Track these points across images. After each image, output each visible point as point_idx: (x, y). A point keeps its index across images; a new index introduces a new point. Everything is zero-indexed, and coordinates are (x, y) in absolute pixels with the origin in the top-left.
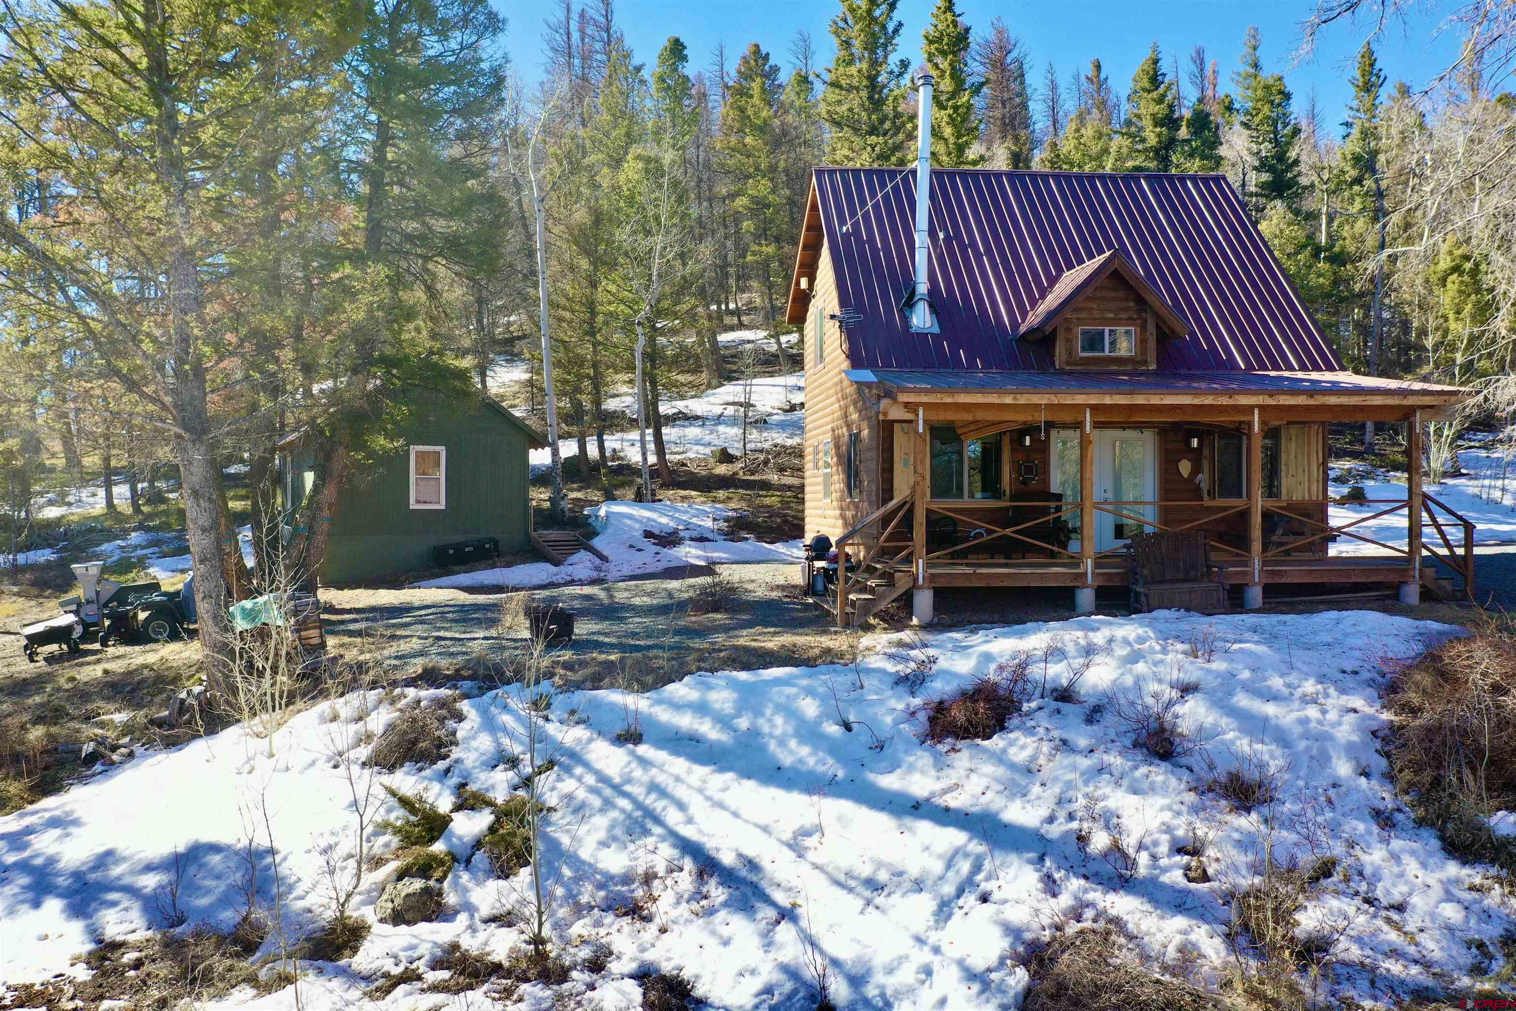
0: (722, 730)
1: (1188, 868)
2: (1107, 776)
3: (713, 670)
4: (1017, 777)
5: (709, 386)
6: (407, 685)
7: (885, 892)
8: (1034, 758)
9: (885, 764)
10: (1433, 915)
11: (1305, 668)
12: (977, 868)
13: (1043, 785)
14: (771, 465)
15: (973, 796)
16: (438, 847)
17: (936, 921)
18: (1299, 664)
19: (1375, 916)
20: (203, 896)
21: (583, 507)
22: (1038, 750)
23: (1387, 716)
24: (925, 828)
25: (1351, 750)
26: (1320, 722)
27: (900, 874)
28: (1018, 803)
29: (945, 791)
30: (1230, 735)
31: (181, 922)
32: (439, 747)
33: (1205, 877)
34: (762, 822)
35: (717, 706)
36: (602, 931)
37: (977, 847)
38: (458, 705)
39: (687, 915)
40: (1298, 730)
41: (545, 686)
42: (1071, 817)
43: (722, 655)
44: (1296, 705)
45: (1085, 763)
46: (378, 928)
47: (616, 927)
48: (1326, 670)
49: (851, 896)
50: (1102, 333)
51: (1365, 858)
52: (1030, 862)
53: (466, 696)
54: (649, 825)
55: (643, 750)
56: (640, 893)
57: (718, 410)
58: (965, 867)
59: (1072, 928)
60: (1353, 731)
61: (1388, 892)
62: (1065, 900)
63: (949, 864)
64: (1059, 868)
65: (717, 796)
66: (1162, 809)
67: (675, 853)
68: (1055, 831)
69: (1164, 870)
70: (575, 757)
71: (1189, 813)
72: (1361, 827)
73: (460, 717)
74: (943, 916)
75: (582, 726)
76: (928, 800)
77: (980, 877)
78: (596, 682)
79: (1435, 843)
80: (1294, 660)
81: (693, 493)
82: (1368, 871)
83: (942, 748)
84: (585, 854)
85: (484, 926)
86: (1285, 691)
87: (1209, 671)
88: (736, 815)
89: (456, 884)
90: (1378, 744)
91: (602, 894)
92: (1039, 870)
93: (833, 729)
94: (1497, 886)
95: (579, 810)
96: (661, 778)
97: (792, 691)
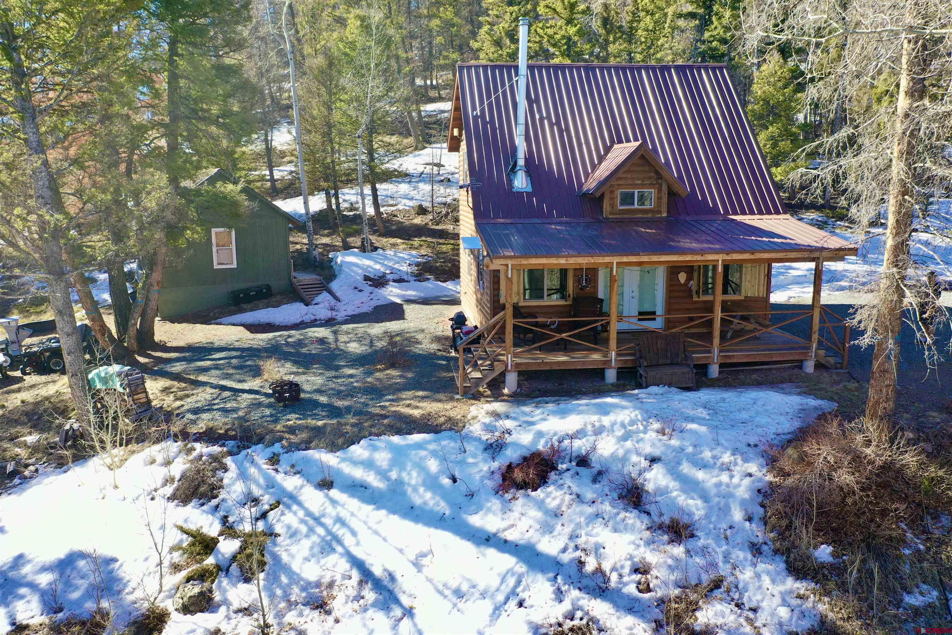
0: (380, 480)
1: (639, 583)
2: (601, 519)
3: (378, 435)
4: (549, 518)
5: (416, 149)
6: (196, 440)
7: (464, 600)
8: (559, 507)
9: (474, 507)
10: (773, 614)
11: (726, 444)
12: (518, 582)
13: (563, 525)
14: (449, 217)
15: (521, 533)
16: (210, 561)
17: (491, 621)
18: (723, 441)
19: (740, 616)
20: (74, 591)
21: (329, 252)
22: (563, 500)
23: (770, 478)
24: (492, 552)
25: (743, 503)
26: (728, 486)
27: (474, 587)
28: (547, 538)
29: (505, 530)
30: (675, 494)
31: (61, 610)
32: (213, 489)
33: (648, 590)
34: (399, 547)
35: (379, 463)
36: (303, 620)
37: (521, 568)
38: (224, 460)
39: (350, 612)
40: (714, 491)
41: (277, 448)
42: (577, 548)
43: (386, 421)
44: (716, 472)
45: (590, 510)
46: (175, 617)
47: (310, 617)
48: (739, 445)
49: (445, 600)
50: (633, 194)
51: (741, 577)
52: (549, 580)
53: (230, 453)
54: (334, 544)
55: (334, 493)
56: (325, 593)
57: (420, 169)
58: (511, 581)
59: (568, 624)
60: (746, 491)
61: (750, 599)
62: (566, 606)
63: (503, 580)
64: (565, 584)
65: (375, 527)
66: (630, 543)
67: (347, 566)
68: (566, 558)
69: (625, 584)
70: (293, 498)
71: (645, 546)
72: (741, 555)
73: (226, 470)
74: (495, 616)
75: (298, 476)
76: (495, 535)
77: (519, 590)
78: (306, 445)
79: (783, 566)
80: (720, 438)
81: (399, 241)
82: (741, 586)
83: (508, 496)
84: (295, 567)
85: (235, 615)
86: (712, 461)
87: (668, 447)
88: (385, 540)
89: (219, 586)
90: (760, 499)
91: (304, 594)
92: (553, 586)
93: (446, 481)
94: (812, 596)
95: (293, 534)
96: (344, 514)
97: (423, 453)
